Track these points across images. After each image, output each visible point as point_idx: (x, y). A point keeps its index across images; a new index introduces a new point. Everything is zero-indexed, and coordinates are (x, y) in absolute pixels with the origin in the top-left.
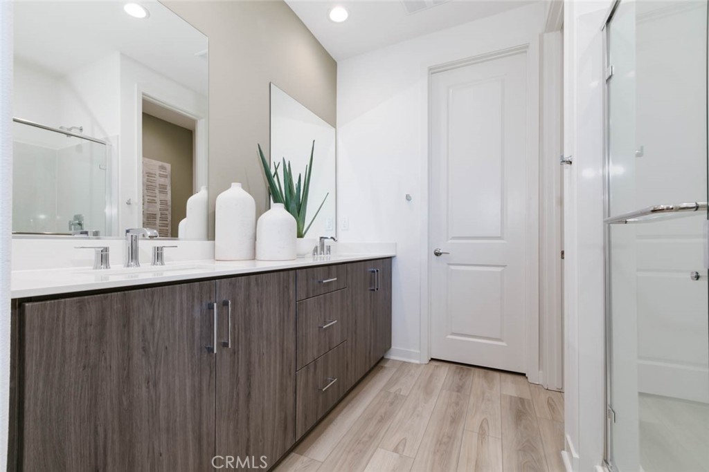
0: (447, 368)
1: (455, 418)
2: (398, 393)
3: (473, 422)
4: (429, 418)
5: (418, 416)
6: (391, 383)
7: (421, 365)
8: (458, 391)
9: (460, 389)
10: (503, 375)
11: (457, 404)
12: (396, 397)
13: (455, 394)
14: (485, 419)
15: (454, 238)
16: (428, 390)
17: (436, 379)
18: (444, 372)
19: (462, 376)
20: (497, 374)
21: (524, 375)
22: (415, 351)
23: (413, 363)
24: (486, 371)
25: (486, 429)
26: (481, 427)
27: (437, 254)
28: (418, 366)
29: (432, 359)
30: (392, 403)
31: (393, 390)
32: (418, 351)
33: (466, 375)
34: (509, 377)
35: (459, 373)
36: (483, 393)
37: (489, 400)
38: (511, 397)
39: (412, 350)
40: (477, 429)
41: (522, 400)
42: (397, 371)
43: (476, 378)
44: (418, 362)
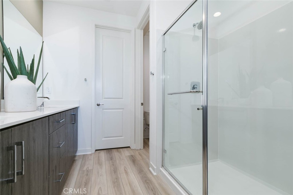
0: (103, 152)
1: (115, 170)
2: (87, 169)
3: (121, 169)
4: (105, 175)
5: (101, 176)
6: (82, 166)
7: (92, 154)
8: (111, 160)
9: (111, 159)
10: (123, 149)
11: (113, 165)
12: (87, 171)
13: (111, 161)
14: (125, 167)
15: (105, 98)
16: (100, 163)
17: (101, 158)
18: (103, 154)
19: (110, 154)
20: (121, 149)
21: (129, 147)
22: (89, 148)
23: (88, 154)
24: (117, 149)
25: (127, 170)
26: (125, 170)
27: (98, 105)
28: (91, 155)
29: (96, 150)
30: (87, 175)
31: (85, 169)
32: (91, 148)
33: (111, 153)
34: (125, 149)
35: (108, 153)
36: (120, 158)
37: (123, 159)
38: (129, 156)
39: (87, 149)
40: (124, 172)
41: (132, 156)
42: (82, 160)
43: (115, 153)
44: (90, 153)
